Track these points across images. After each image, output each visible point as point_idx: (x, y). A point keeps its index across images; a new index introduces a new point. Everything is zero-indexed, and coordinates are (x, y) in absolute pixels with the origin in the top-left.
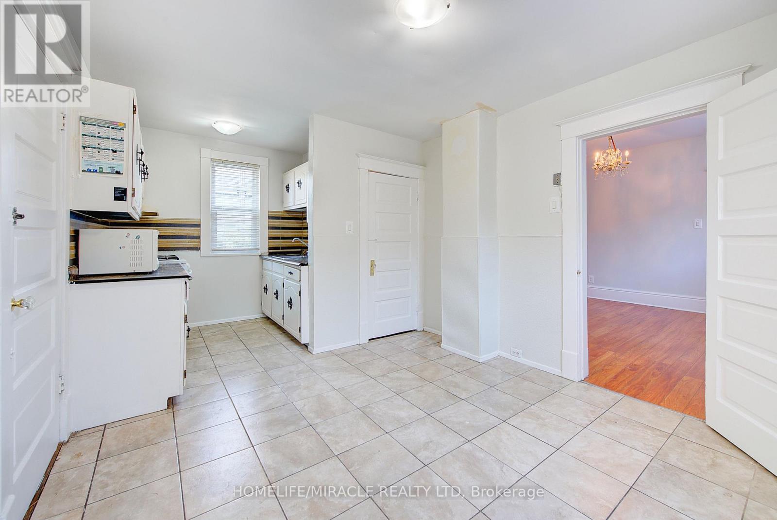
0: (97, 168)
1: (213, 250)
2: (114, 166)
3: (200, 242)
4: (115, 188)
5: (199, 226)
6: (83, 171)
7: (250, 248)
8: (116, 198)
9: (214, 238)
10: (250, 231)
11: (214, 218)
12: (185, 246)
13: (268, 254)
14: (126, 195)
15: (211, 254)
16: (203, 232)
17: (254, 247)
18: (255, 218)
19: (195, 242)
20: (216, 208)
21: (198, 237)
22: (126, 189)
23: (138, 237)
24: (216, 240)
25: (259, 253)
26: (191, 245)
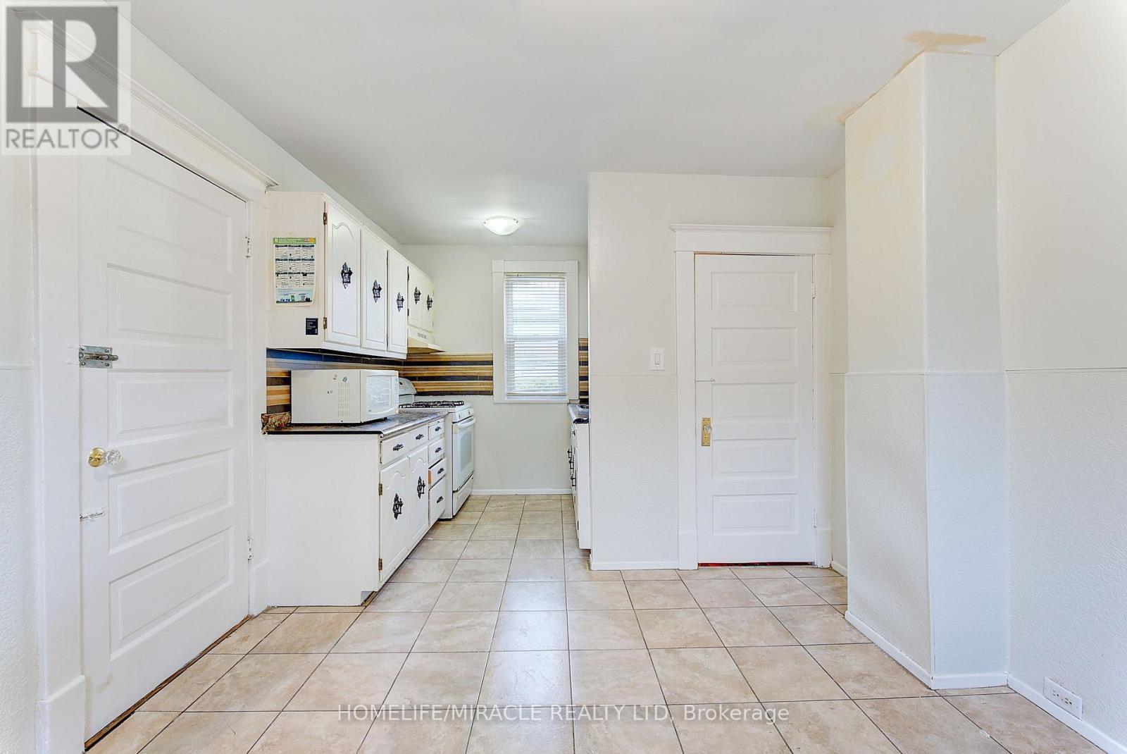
0: (289, 297)
1: (509, 395)
2: (304, 292)
3: (492, 384)
4: (307, 319)
5: (491, 363)
6: (278, 302)
7: (557, 392)
8: (309, 332)
9: (511, 379)
10: (557, 368)
11: (511, 350)
12: (477, 389)
13: (579, 401)
14: (317, 327)
15: (506, 399)
16: (496, 371)
17: (561, 392)
18: (561, 349)
19: (487, 384)
20: (513, 339)
21: (491, 378)
22: (317, 320)
23: (345, 379)
24: (514, 381)
25: (566, 399)
26: (483, 388)
